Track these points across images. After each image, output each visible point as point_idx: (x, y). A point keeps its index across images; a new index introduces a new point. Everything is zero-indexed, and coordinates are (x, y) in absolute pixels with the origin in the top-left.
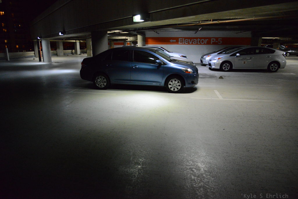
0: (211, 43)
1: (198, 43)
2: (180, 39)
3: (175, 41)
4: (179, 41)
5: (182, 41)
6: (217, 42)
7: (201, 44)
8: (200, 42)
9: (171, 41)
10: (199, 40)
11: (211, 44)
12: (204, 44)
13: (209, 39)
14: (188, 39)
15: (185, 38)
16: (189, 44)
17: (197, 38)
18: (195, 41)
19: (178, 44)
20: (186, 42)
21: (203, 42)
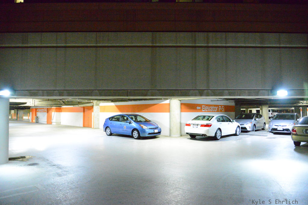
1: (213, 111)
2: (203, 106)
3: (200, 108)
4: (203, 108)
5: (204, 108)
6: (222, 109)
7: (214, 112)
8: (214, 110)
9: (198, 108)
10: (213, 107)
11: (219, 112)
12: (216, 112)
13: (218, 106)
14: (208, 106)
15: (206, 105)
16: (208, 111)
17: (212, 105)
18: (211, 108)
19: (202, 111)
20: (207, 110)
21: (215, 110)
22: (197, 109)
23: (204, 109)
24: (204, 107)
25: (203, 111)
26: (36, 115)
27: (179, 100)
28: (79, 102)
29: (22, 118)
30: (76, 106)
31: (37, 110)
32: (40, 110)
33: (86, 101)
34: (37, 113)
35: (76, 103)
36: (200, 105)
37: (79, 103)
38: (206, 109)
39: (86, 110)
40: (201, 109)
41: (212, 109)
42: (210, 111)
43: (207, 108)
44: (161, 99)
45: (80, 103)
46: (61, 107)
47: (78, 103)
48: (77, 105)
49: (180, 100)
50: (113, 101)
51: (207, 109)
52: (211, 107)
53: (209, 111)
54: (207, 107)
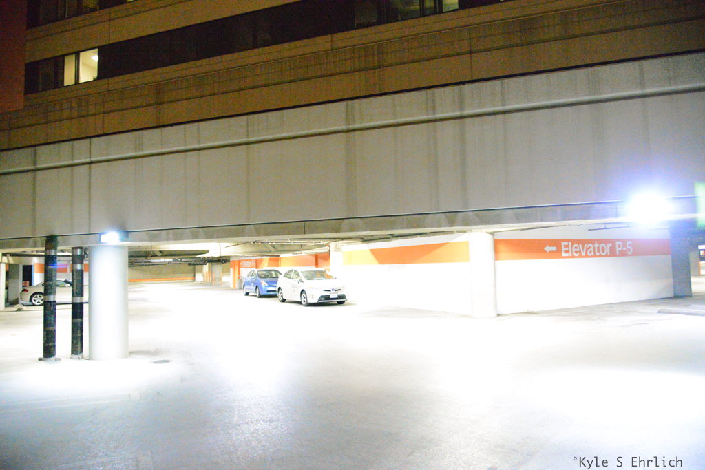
0: (617, 253)
1: (598, 254)
2: (563, 244)
3: (554, 249)
4: (564, 249)
5: (567, 249)
6: (625, 249)
7: (601, 256)
8: (599, 251)
9: (548, 249)
10: (596, 245)
11: (618, 256)
12: (606, 256)
13: (613, 242)
14: (578, 244)
15: (574, 241)
16: (580, 256)
17: (592, 241)
18: (590, 248)
19: (561, 257)
20: (576, 252)
21: (603, 251)
22: (545, 252)
23: (566, 252)
24: (565, 246)
25: (564, 254)
26: (239, 274)
27: (490, 233)
28: (301, 245)
29: (220, 279)
30: (298, 254)
31: (241, 264)
32: (245, 263)
33: (314, 243)
34: (241, 269)
35: (296, 248)
36: (556, 243)
37: (302, 248)
38: (574, 250)
39: (319, 261)
40: (559, 250)
41: (592, 249)
42: (586, 256)
43: (576, 248)
44: (452, 232)
45: (305, 248)
46: (279, 256)
47: (299, 247)
48: (299, 250)
49: (492, 234)
50: (364, 240)
51: (578, 250)
52: (590, 245)
53: (583, 254)
54: (576, 245)
